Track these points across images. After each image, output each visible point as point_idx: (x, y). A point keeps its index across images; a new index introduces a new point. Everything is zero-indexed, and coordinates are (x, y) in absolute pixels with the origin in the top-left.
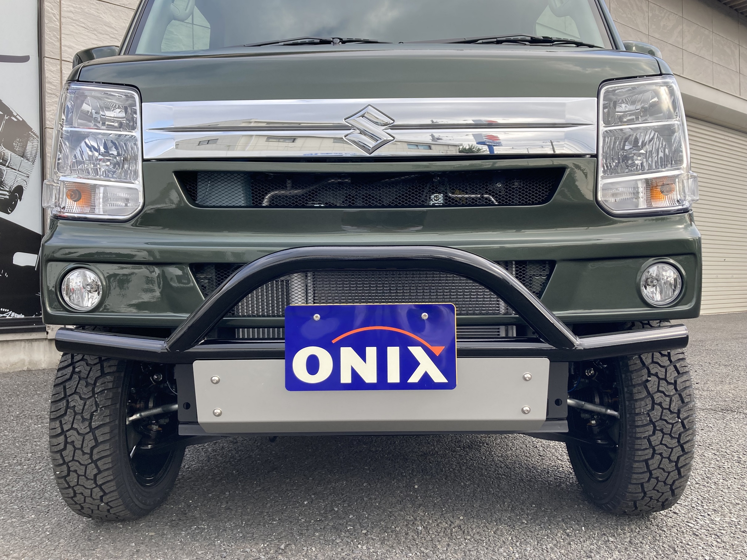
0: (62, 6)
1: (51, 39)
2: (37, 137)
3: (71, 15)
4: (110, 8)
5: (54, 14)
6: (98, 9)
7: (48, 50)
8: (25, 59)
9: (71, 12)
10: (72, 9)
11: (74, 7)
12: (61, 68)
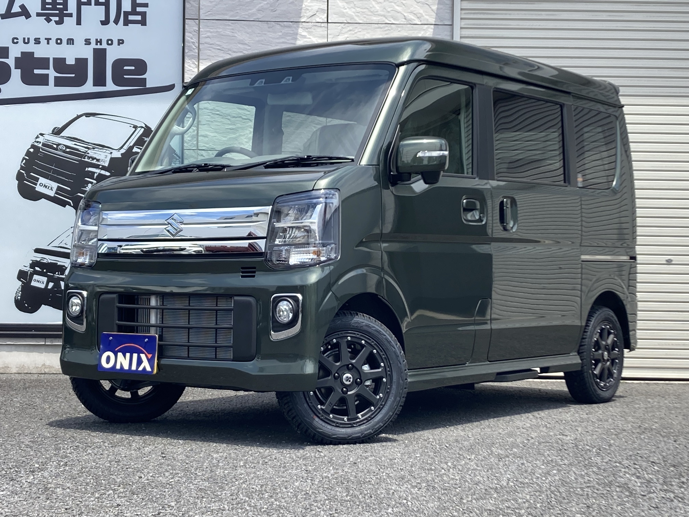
0: (201, 33)
1: (190, 66)
2: (179, 157)
3: (208, 40)
4: (244, 25)
5: (193, 43)
6: (232, 29)
8: (170, 88)
9: (208, 37)
10: (209, 34)
11: (211, 32)
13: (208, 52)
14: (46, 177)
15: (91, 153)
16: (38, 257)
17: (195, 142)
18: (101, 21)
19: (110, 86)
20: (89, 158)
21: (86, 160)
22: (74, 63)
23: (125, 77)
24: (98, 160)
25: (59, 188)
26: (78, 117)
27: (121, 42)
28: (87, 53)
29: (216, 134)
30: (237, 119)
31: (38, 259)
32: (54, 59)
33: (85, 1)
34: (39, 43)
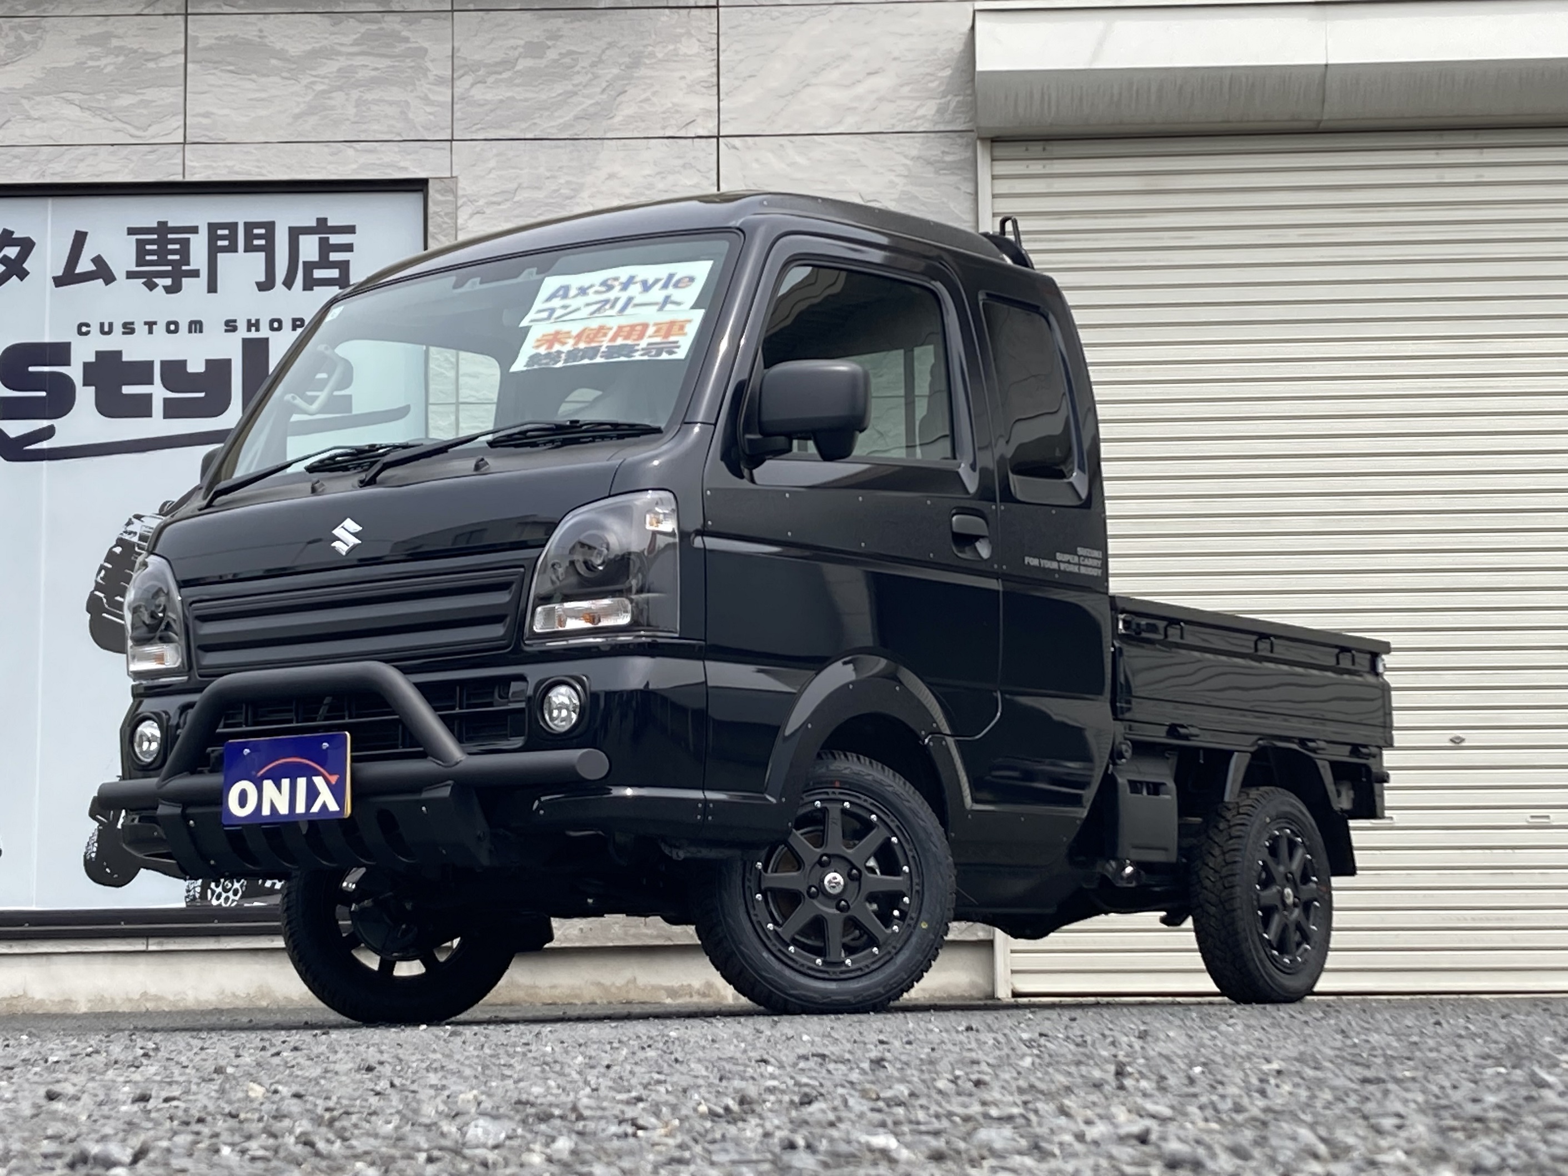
1: (440, 367)
7: (435, 389)
12: (458, 420)
18: (257, 284)
22: (203, 370)
27: (298, 323)
28: (231, 349)
33: (226, 243)
34: (132, 331)
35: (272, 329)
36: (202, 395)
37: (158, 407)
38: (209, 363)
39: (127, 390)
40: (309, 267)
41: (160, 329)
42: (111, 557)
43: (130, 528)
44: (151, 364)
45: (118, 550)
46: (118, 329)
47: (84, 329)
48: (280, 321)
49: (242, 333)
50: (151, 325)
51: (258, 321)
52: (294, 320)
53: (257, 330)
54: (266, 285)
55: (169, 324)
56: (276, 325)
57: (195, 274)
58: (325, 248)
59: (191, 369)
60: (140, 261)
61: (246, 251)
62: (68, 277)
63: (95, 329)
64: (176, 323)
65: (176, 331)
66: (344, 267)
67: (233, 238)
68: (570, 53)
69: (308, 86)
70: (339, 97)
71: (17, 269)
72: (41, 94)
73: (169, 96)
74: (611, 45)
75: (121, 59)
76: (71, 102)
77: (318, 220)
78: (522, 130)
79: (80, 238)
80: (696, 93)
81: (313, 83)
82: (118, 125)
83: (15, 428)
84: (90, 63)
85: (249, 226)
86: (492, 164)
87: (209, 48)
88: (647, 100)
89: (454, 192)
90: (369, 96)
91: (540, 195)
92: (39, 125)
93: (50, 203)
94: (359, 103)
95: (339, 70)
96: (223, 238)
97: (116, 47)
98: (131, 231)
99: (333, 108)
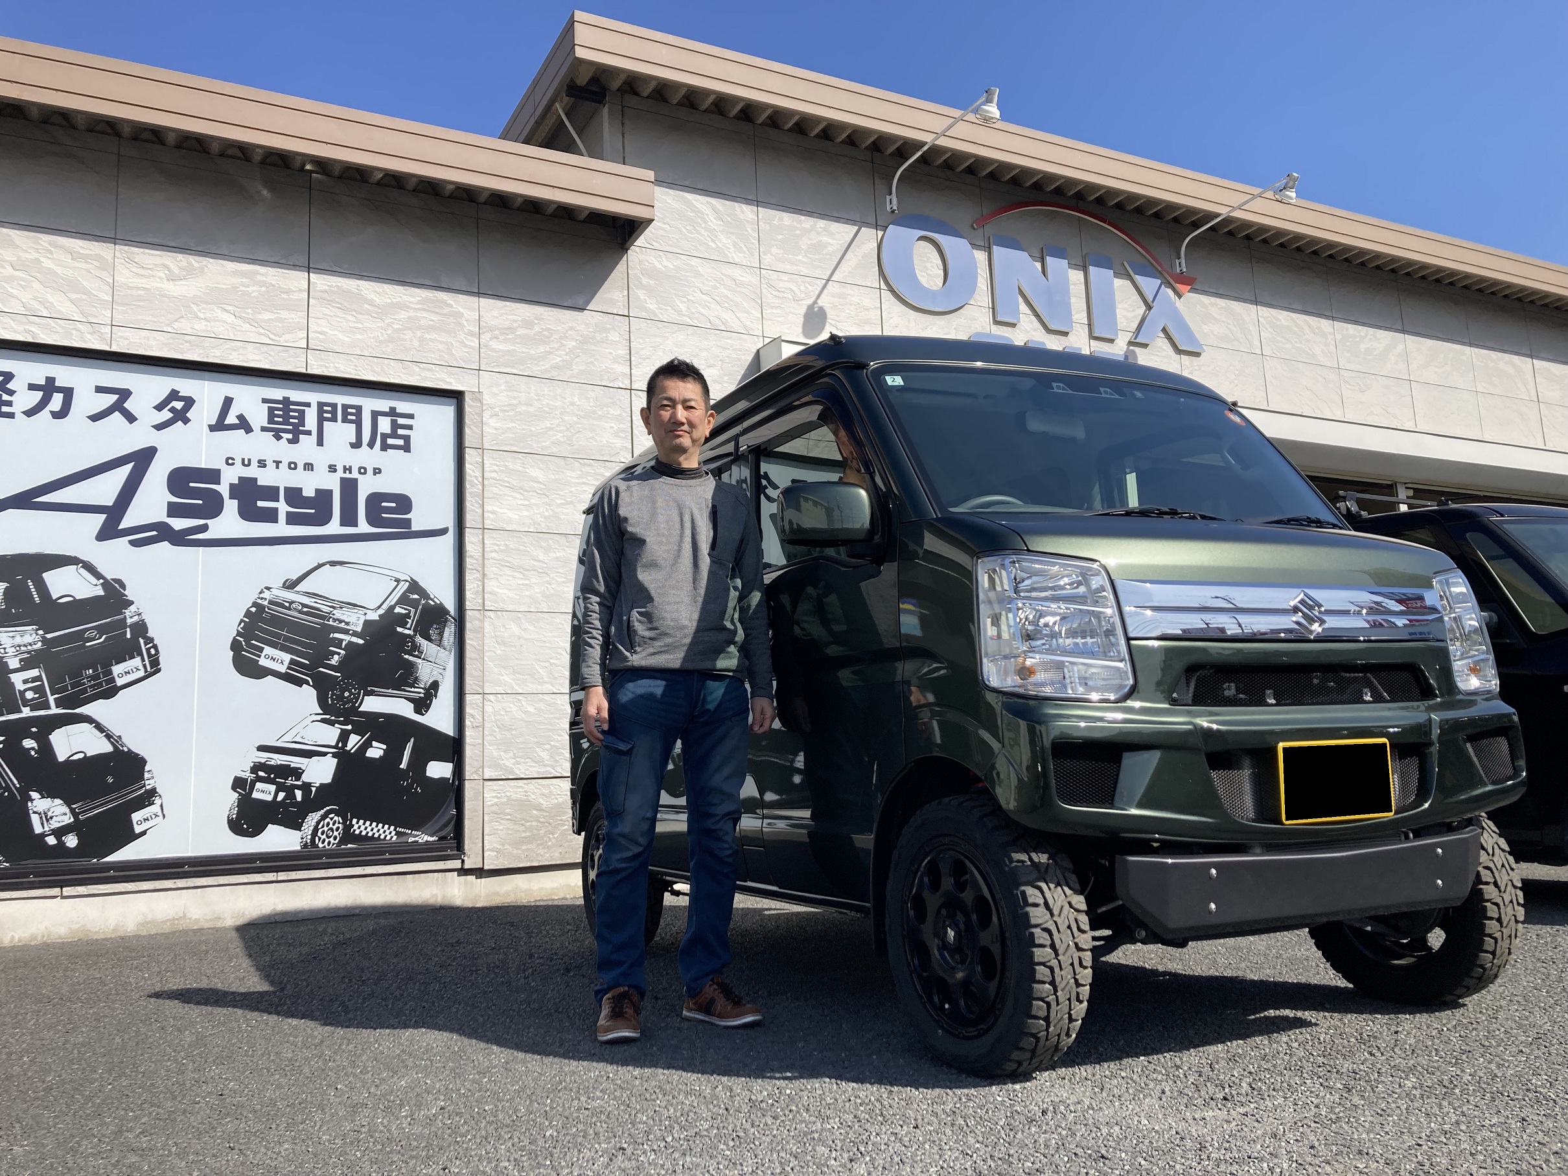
0: (485, 466)
1: (473, 506)
2: (455, 621)
3: (495, 475)
4: (537, 459)
5: (476, 477)
7: (470, 519)
8: (443, 532)
9: (495, 471)
10: (495, 468)
11: (498, 466)
12: (483, 538)
13: (495, 490)
14: (274, 645)
15: (338, 614)
16: (263, 757)
17: (480, 601)
18: (351, 444)
19: (363, 527)
20: (335, 620)
21: (331, 623)
22: (313, 495)
23: (384, 515)
24: (347, 624)
25: (292, 662)
26: (320, 566)
27: (377, 471)
28: (333, 483)
29: (507, 592)
30: (532, 572)
31: (263, 761)
32: (286, 488)
33: (329, 415)
34: (265, 466)
35: (360, 473)
36: (313, 511)
37: (282, 517)
38: (317, 490)
39: (260, 504)
40: (384, 436)
41: (284, 466)
42: (248, 614)
43: (261, 596)
44: (278, 488)
45: (253, 610)
46: (254, 463)
47: (230, 461)
48: (365, 469)
49: (340, 473)
50: (278, 463)
51: (350, 467)
52: (375, 469)
53: (350, 473)
54: (357, 445)
55: (290, 463)
56: (362, 471)
57: (309, 433)
58: (395, 426)
59: (304, 494)
60: (271, 421)
61: (343, 421)
62: (220, 426)
63: (238, 462)
64: (295, 464)
65: (295, 468)
66: (407, 439)
67: (334, 412)
68: (548, 329)
69: (388, 325)
70: (408, 335)
71: (180, 416)
72: (206, 303)
73: (298, 317)
74: (571, 328)
75: (264, 289)
76: (228, 311)
77: (391, 408)
78: (521, 370)
79: (228, 402)
80: (619, 363)
81: (393, 323)
82: (262, 331)
83: (179, 524)
84: (242, 288)
85: (345, 407)
86: (503, 388)
87: (326, 291)
88: (592, 362)
89: (482, 403)
90: (427, 336)
91: (531, 410)
92: (204, 323)
93: (207, 374)
94: (421, 340)
95: (409, 317)
96: (327, 412)
97: (260, 281)
98: (265, 401)
99: (405, 340)
